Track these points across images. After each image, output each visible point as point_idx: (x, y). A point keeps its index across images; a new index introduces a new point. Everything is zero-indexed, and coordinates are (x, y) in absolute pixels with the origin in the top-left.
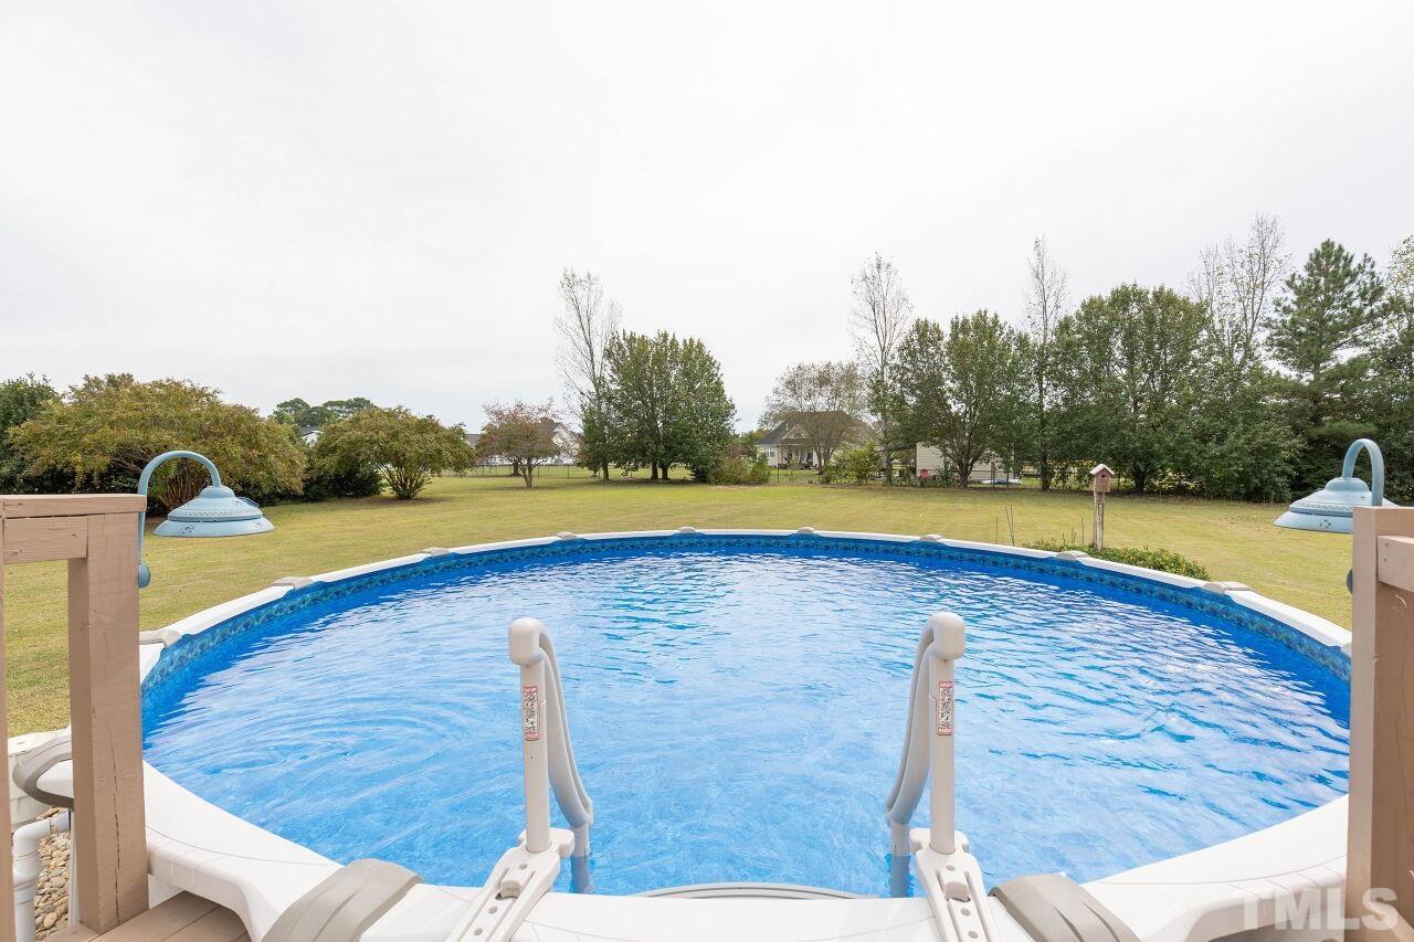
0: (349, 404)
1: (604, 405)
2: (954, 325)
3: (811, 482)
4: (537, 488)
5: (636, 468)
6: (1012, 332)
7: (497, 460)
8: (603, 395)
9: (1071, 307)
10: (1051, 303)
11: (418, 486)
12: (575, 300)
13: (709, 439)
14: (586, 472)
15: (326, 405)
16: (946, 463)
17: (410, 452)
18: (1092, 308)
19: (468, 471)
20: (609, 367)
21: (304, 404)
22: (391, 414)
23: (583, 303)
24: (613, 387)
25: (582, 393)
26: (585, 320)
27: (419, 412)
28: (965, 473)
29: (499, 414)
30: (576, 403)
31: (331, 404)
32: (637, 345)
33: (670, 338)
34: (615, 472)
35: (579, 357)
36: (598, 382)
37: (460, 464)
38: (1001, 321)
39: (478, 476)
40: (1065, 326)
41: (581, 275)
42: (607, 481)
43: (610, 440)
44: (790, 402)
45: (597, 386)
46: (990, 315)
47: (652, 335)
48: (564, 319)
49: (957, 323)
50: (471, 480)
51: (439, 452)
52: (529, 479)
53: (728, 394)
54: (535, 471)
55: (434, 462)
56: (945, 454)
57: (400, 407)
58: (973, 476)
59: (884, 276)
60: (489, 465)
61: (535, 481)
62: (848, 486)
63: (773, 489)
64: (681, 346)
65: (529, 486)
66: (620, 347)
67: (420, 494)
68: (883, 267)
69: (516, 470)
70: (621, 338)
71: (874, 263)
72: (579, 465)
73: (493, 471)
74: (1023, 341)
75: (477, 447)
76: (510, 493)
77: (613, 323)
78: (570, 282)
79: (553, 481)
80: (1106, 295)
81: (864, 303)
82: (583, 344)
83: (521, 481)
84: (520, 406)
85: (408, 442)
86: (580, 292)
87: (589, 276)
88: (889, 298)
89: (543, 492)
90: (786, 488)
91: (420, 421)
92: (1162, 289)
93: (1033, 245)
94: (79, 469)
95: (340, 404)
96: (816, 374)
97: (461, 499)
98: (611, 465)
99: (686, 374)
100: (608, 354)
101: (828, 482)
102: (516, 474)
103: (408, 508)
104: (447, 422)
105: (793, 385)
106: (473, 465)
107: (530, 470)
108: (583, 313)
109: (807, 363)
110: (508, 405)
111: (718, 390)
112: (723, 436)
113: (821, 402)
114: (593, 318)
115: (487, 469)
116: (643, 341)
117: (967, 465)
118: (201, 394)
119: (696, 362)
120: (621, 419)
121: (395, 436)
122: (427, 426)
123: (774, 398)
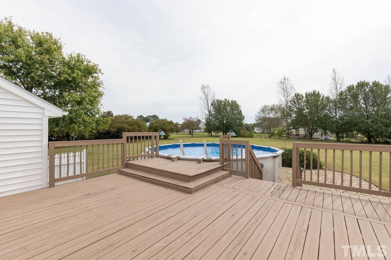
0: (152, 116)
1: (211, 117)
2: (306, 94)
3: (265, 137)
4: (194, 137)
5: (218, 133)
6: (324, 96)
7: (186, 130)
8: (210, 114)
9: (344, 88)
10: (338, 87)
11: (169, 136)
12: (204, 91)
13: (237, 125)
14: (207, 134)
15: (147, 117)
16: (305, 133)
17: (167, 128)
18: (350, 88)
19: (179, 133)
20: (212, 107)
21: (143, 116)
22: (163, 120)
23: (206, 92)
24: (213, 112)
25: (206, 114)
26: (207, 96)
27: (169, 120)
28: (311, 136)
29: (186, 120)
30: (204, 117)
31: (148, 116)
32: (219, 102)
33: (227, 100)
34: (213, 134)
35: (205, 105)
36: (210, 112)
37: (177, 131)
38: (320, 93)
39: (181, 134)
40: (341, 94)
41: (206, 85)
42: (211, 136)
43: (212, 126)
44: (263, 115)
45: (209, 113)
46: (317, 91)
47: (223, 100)
48: (202, 96)
49: (307, 94)
50: (179, 135)
51: (173, 128)
52: (192, 135)
53: (243, 114)
54: (194, 133)
55: (172, 131)
56: (305, 130)
57: (165, 119)
58: (314, 136)
59: (286, 81)
60: (184, 132)
61: (194, 136)
62: (276, 138)
63: (255, 139)
64: (230, 102)
65: (192, 137)
66: (215, 103)
67: (169, 138)
68: (286, 79)
69: (190, 133)
70: (215, 100)
71: (283, 78)
72: (204, 132)
73: (185, 133)
74: (328, 98)
75: (181, 127)
76: (188, 138)
77: (214, 97)
78: (203, 87)
79: (198, 136)
80: (355, 84)
81: (281, 89)
82: (206, 102)
83: (190, 136)
84: (191, 118)
85: (167, 126)
86: (205, 90)
87: (208, 85)
88: (288, 88)
89: (195, 138)
90: (259, 139)
91: (169, 122)
92: (375, 81)
93: (333, 70)
94: (112, 131)
95: (150, 116)
96: (270, 108)
97: (177, 139)
98: (212, 132)
99: (232, 109)
100: (212, 104)
101: (270, 137)
102: (190, 134)
103: (166, 141)
104: (175, 122)
105: (263, 111)
106: (180, 131)
107: (193, 133)
108: (206, 95)
109: (267, 105)
110: (188, 118)
111: (240, 113)
112: (241, 125)
113: (271, 115)
114: (209, 96)
115: (183, 133)
116: (221, 101)
117: (312, 133)
118: (131, 117)
119: (234, 106)
120: (214, 120)
121: (164, 125)
122: (171, 123)
123: (258, 114)
